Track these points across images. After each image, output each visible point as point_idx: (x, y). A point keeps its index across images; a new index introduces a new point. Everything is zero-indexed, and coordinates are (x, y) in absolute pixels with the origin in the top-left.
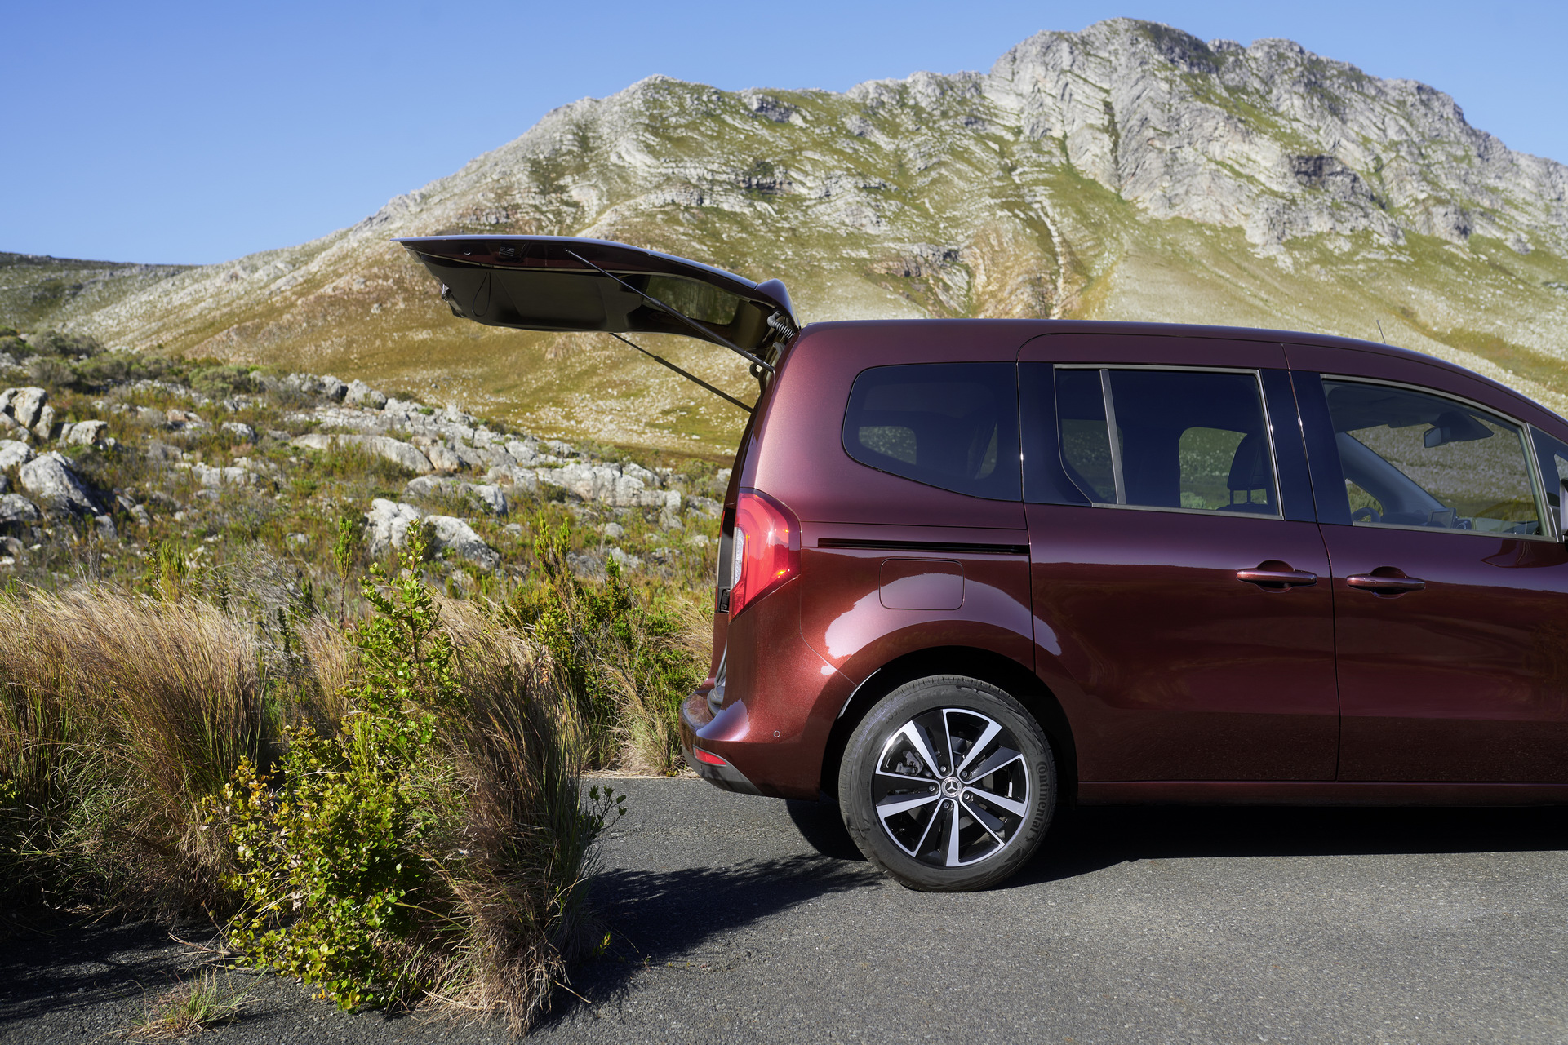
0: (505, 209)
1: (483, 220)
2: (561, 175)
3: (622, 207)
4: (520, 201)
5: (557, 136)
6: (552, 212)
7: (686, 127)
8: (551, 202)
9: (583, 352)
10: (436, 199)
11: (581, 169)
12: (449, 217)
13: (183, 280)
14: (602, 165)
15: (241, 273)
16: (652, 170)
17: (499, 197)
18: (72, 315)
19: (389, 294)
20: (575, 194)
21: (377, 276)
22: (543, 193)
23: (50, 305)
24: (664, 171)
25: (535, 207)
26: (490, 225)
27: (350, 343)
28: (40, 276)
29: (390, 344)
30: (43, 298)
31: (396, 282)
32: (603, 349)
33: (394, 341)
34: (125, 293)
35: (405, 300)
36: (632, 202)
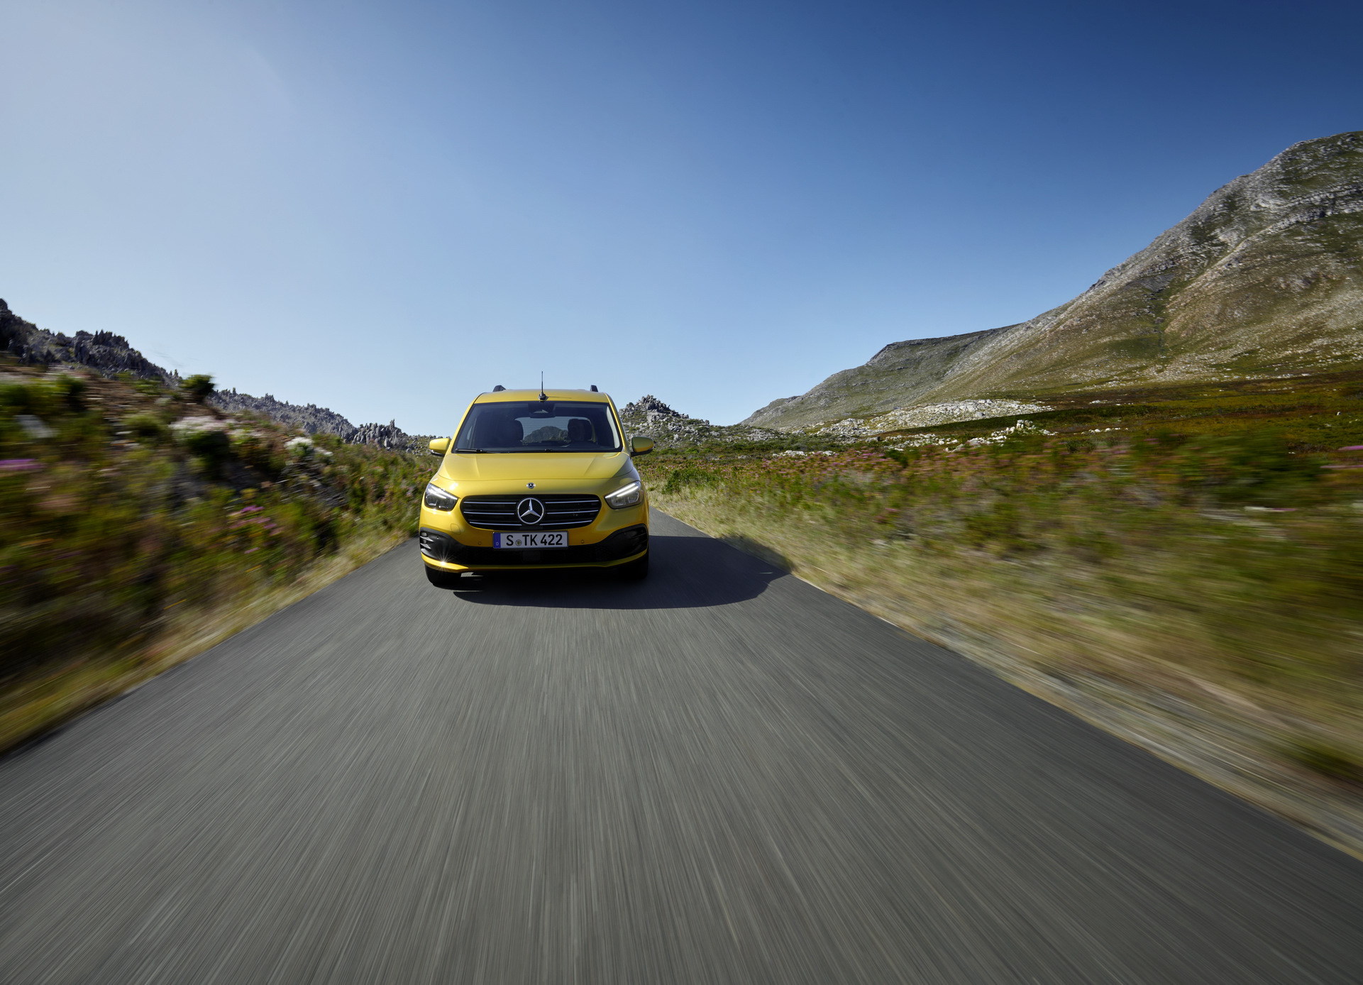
0: (1172, 260)
1: (1157, 269)
2: (1213, 230)
3: (1254, 238)
4: (1183, 253)
5: (1212, 208)
6: (1205, 253)
7: (1317, 169)
8: (1204, 247)
9: (1205, 329)
10: (1131, 266)
11: (1228, 222)
12: (1136, 273)
13: (1007, 334)
14: (1244, 215)
15: (1032, 326)
16: (1281, 207)
17: (1168, 254)
18: (962, 358)
19: (1093, 322)
20: (1221, 238)
21: (1087, 316)
22: (1198, 244)
23: (954, 356)
24: (1291, 205)
25: (1193, 253)
26: (1162, 271)
27: (1066, 352)
28: (950, 345)
29: (1087, 347)
30: (950, 354)
31: (1097, 316)
32: (1219, 325)
33: (1090, 346)
34: (984, 344)
35: (1101, 323)
36: (1262, 232)
